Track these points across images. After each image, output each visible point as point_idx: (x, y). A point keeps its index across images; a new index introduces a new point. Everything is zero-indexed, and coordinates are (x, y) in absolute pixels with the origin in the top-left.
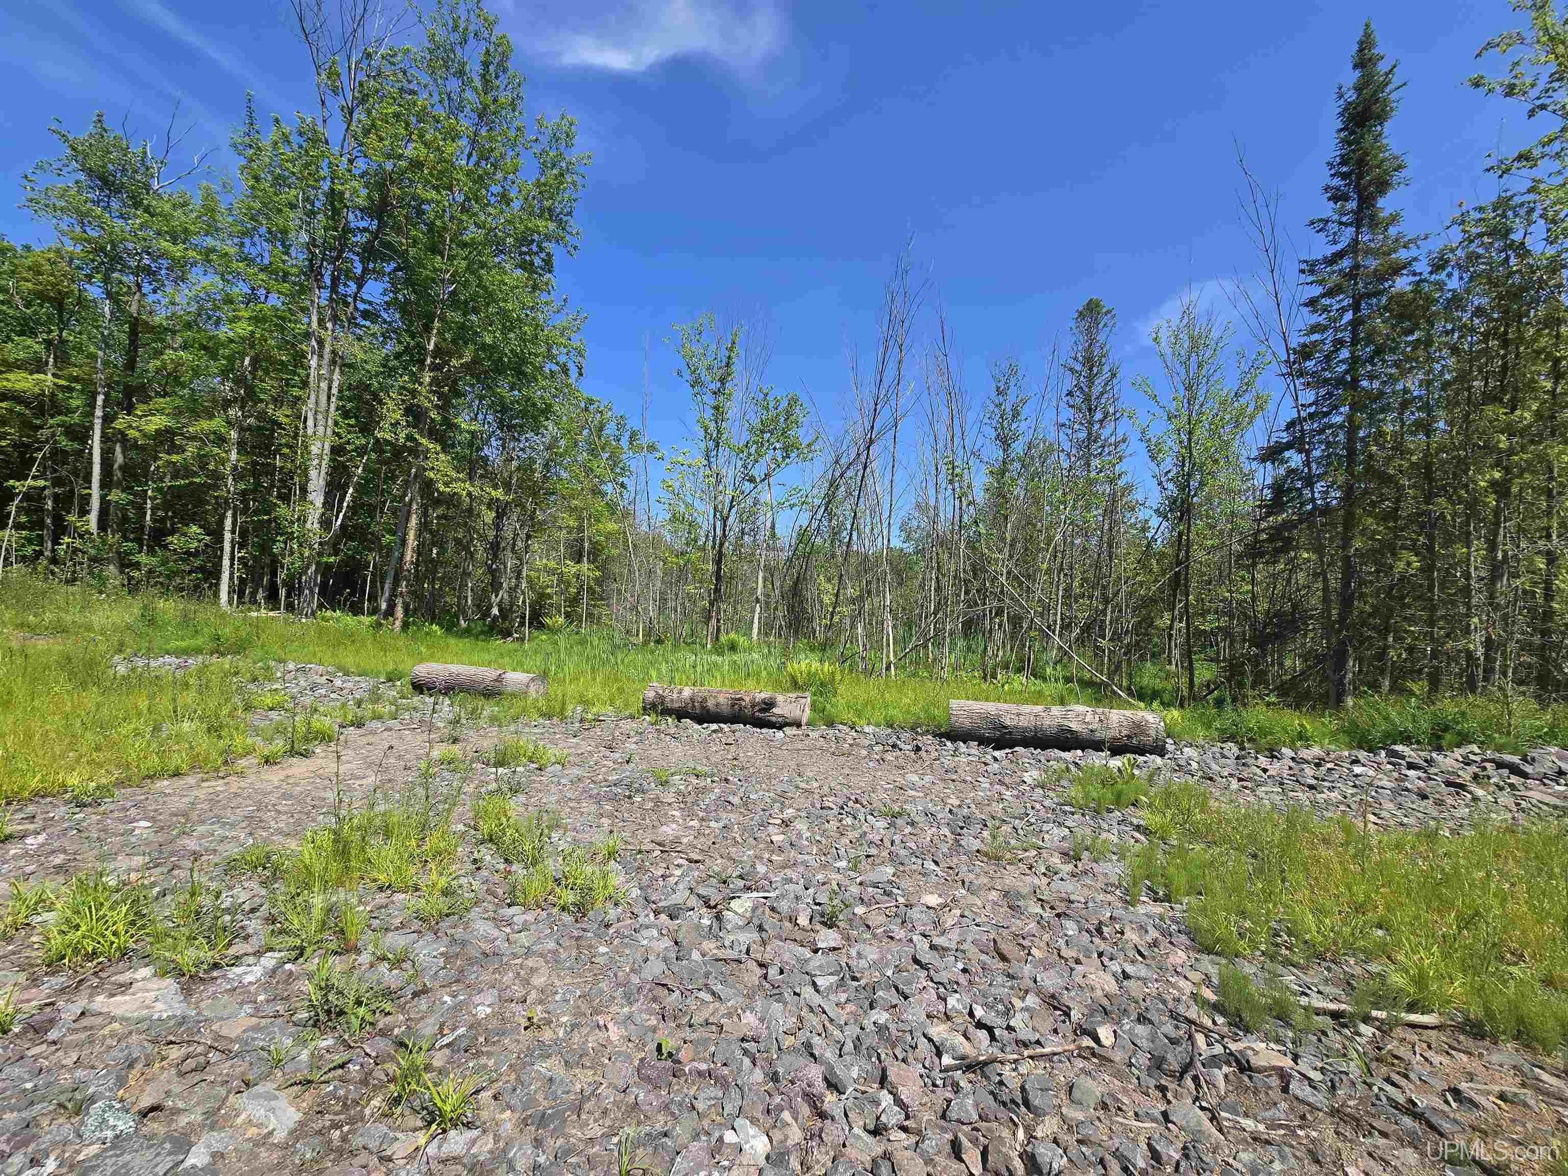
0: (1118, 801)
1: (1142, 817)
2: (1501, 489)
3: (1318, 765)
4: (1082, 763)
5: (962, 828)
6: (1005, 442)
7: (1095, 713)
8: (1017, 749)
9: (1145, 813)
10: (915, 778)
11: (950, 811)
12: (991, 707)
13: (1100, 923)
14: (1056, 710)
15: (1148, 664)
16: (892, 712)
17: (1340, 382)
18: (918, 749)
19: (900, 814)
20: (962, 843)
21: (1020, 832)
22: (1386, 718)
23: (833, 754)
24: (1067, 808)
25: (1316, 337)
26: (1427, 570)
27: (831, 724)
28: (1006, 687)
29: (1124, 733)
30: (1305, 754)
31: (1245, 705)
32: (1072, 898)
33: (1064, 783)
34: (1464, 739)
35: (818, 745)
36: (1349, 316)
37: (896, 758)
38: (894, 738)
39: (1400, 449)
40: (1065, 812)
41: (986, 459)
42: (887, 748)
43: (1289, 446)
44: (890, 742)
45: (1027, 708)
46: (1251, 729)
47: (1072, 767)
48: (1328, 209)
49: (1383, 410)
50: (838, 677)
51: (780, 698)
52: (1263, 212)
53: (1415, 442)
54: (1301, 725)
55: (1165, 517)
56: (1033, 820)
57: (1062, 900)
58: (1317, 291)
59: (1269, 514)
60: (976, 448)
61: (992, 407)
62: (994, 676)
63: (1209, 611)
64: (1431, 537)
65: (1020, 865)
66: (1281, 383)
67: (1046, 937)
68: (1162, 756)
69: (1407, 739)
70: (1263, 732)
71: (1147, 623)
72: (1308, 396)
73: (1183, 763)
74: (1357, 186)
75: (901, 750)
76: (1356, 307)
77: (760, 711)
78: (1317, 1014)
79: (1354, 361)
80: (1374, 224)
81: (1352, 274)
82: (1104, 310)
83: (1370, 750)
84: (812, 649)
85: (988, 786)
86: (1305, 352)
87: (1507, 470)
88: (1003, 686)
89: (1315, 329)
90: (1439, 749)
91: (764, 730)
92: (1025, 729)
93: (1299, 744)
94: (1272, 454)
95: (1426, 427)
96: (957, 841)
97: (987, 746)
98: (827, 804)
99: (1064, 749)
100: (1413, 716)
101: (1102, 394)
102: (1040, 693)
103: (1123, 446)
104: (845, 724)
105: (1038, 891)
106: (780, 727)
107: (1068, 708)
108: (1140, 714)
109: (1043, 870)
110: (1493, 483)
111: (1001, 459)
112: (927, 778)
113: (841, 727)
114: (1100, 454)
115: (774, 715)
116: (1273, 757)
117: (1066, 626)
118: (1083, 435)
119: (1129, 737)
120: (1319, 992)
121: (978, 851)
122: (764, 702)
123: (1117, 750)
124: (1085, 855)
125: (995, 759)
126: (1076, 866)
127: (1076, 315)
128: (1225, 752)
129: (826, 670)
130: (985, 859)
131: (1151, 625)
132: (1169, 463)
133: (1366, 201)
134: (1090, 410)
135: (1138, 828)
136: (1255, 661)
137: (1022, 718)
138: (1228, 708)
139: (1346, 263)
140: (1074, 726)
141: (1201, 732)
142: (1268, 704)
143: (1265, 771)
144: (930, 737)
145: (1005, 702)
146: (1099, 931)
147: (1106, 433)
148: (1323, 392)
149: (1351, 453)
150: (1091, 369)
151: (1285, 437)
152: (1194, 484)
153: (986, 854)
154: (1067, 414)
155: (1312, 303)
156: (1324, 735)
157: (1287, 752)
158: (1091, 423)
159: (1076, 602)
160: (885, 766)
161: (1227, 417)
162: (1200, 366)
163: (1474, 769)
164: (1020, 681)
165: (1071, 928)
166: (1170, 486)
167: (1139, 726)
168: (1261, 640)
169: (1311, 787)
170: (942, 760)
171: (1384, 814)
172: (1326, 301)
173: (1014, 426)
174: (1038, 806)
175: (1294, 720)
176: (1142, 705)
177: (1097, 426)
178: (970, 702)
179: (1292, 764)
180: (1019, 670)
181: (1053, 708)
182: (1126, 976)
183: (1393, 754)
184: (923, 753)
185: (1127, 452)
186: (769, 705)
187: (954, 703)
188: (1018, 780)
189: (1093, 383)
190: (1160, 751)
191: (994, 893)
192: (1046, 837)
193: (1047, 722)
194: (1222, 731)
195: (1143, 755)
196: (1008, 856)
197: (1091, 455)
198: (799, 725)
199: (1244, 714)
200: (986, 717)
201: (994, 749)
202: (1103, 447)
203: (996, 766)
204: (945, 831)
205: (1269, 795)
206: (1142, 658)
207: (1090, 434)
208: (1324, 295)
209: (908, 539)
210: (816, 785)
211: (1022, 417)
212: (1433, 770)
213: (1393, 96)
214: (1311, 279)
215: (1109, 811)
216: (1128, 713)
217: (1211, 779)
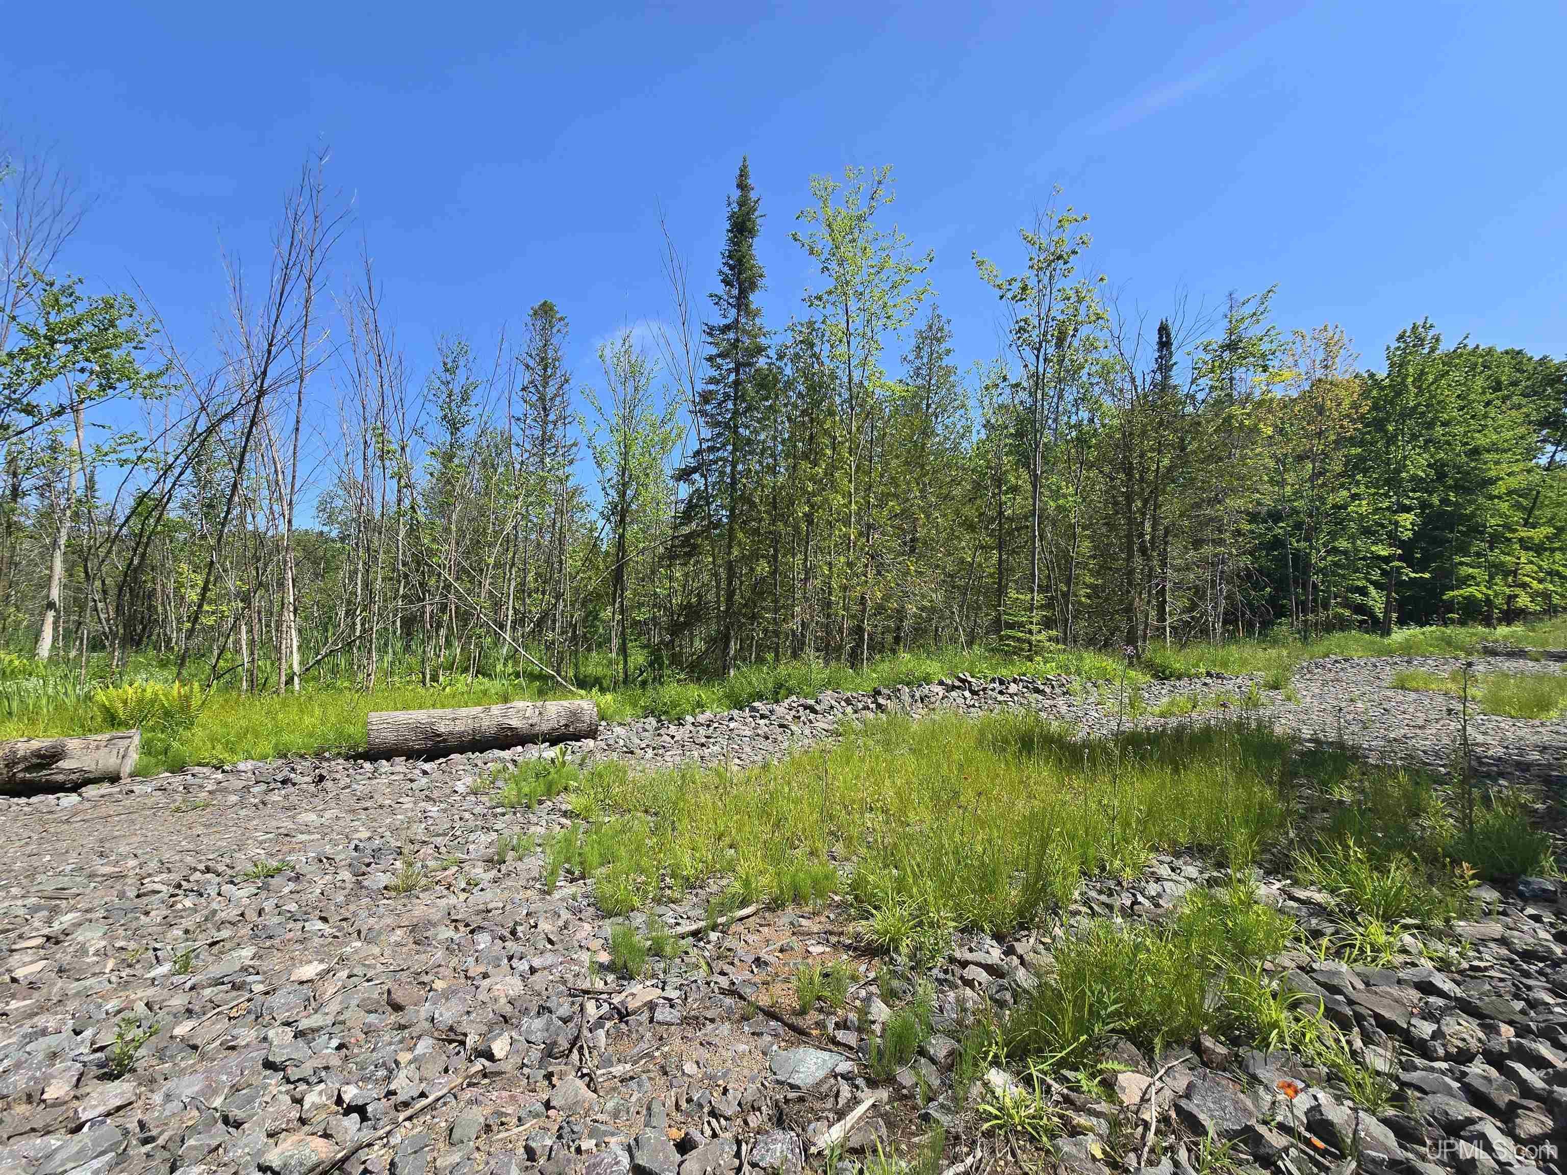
0: (550, 791)
1: (570, 802)
2: (809, 518)
3: (708, 726)
4: (520, 760)
5: (368, 865)
6: (454, 426)
7: (535, 707)
8: (452, 756)
9: (572, 797)
10: (312, 817)
11: (356, 848)
12: (420, 716)
13: (516, 923)
14: (496, 710)
15: (594, 654)
16: (286, 738)
17: (727, 425)
18: (322, 778)
19: (279, 870)
20: (366, 883)
21: (443, 850)
22: (750, 683)
23: (178, 810)
24: (499, 810)
25: (712, 387)
26: (773, 573)
27: (178, 768)
28: (448, 689)
29: (562, 722)
30: (701, 718)
31: (662, 684)
32: (490, 906)
33: (500, 784)
34: (790, 692)
35: (149, 802)
36: (733, 377)
37: (286, 797)
38: (286, 772)
39: (759, 484)
40: (495, 816)
41: (429, 440)
42: (272, 786)
43: (694, 470)
44: (279, 777)
45: (463, 712)
46: (665, 704)
47: (510, 766)
48: (721, 289)
49: (750, 453)
50: (195, 702)
51: (73, 744)
52: (678, 275)
53: (768, 479)
54: (699, 696)
55: (608, 520)
56: (458, 833)
57: (478, 913)
58: (714, 351)
59: (681, 524)
60: (419, 425)
61: (437, 383)
62: (434, 678)
63: (643, 605)
64: (776, 550)
65: (437, 888)
66: (690, 417)
67: (454, 962)
68: (594, 738)
69: (760, 697)
70: (674, 705)
71: (591, 617)
72: (707, 433)
73: (611, 742)
74: (738, 278)
75: (294, 784)
76: (737, 370)
77: (27, 769)
78: (683, 938)
79: (736, 413)
80: (748, 313)
81: (735, 344)
82: (558, 316)
83: (740, 709)
84: (163, 664)
85: (410, 805)
86: (706, 398)
87: (812, 506)
88: (444, 689)
89: (712, 381)
90: (777, 702)
91: (33, 799)
92: (462, 734)
93: (697, 711)
94: (684, 475)
95: (772, 470)
96: (358, 882)
97: (418, 758)
98: (149, 887)
99: (503, 748)
100: (765, 679)
101: (556, 395)
102: (485, 693)
103: (574, 449)
104: (206, 765)
105: (453, 912)
106: (75, 788)
107: (508, 705)
108: (577, 702)
109: (463, 885)
110: (805, 514)
111: (448, 443)
112: (328, 815)
113: (197, 769)
114: (554, 454)
115: (61, 771)
116: (681, 724)
117: (519, 621)
118: (538, 433)
119: (566, 726)
120: (688, 918)
121: (386, 888)
122: (37, 754)
123: (554, 739)
124: (510, 856)
125: (425, 773)
126: (499, 871)
127: (531, 312)
128: (647, 727)
129: (175, 693)
130: (393, 894)
131: (596, 618)
132: (612, 472)
133: (743, 294)
134: (545, 409)
135: (565, 814)
136: (670, 645)
137: (457, 722)
138: (649, 687)
139: (731, 335)
140: (515, 723)
141: (629, 710)
142: (679, 681)
143: (673, 737)
144: (341, 761)
145: (443, 707)
146: (513, 933)
147: (559, 433)
148: (716, 431)
149: (734, 483)
150: (545, 370)
151: (693, 463)
152: (630, 493)
153: (396, 888)
154: (519, 409)
155: (710, 359)
156: (713, 701)
157: (690, 719)
158: (546, 423)
159: (530, 596)
160: (268, 810)
161: (656, 439)
162: (636, 389)
163: (793, 713)
164: (464, 681)
165: (483, 940)
166: (611, 491)
167: (575, 714)
168: (676, 629)
169: (703, 745)
170: (355, 786)
171: (744, 756)
172: (720, 361)
173: (464, 409)
174: (467, 815)
175: (694, 692)
176: (583, 692)
177: (551, 426)
178: (398, 713)
179: (692, 728)
180: (466, 670)
181: (493, 707)
182: (533, 970)
183: (753, 709)
184: (328, 784)
185: (578, 457)
186: (50, 757)
187: (374, 717)
188: (448, 791)
189: (547, 383)
190: (592, 734)
191: (399, 932)
192: (472, 847)
193: (486, 723)
194: (645, 708)
195: (578, 740)
196: (424, 881)
197: (545, 454)
198: (114, 779)
199: (661, 691)
200: (415, 728)
201: (425, 761)
202: (556, 447)
203: (424, 780)
204: (346, 875)
205: (672, 758)
206: (589, 649)
207: (544, 433)
208: (719, 356)
209: (330, 520)
210: (132, 863)
211: (472, 402)
212: (773, 717)
213: (758, 221)
214: (710, 340)
215: (540, 802)
216: (565, 703)
217: (632, 753)
